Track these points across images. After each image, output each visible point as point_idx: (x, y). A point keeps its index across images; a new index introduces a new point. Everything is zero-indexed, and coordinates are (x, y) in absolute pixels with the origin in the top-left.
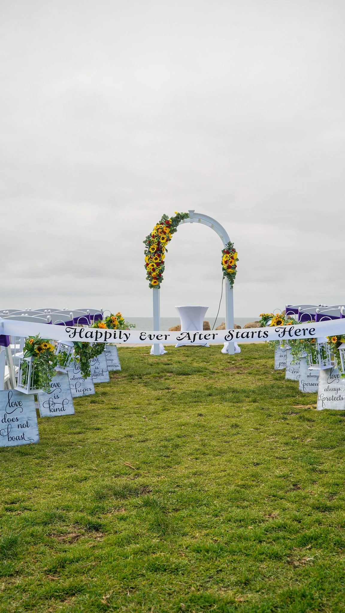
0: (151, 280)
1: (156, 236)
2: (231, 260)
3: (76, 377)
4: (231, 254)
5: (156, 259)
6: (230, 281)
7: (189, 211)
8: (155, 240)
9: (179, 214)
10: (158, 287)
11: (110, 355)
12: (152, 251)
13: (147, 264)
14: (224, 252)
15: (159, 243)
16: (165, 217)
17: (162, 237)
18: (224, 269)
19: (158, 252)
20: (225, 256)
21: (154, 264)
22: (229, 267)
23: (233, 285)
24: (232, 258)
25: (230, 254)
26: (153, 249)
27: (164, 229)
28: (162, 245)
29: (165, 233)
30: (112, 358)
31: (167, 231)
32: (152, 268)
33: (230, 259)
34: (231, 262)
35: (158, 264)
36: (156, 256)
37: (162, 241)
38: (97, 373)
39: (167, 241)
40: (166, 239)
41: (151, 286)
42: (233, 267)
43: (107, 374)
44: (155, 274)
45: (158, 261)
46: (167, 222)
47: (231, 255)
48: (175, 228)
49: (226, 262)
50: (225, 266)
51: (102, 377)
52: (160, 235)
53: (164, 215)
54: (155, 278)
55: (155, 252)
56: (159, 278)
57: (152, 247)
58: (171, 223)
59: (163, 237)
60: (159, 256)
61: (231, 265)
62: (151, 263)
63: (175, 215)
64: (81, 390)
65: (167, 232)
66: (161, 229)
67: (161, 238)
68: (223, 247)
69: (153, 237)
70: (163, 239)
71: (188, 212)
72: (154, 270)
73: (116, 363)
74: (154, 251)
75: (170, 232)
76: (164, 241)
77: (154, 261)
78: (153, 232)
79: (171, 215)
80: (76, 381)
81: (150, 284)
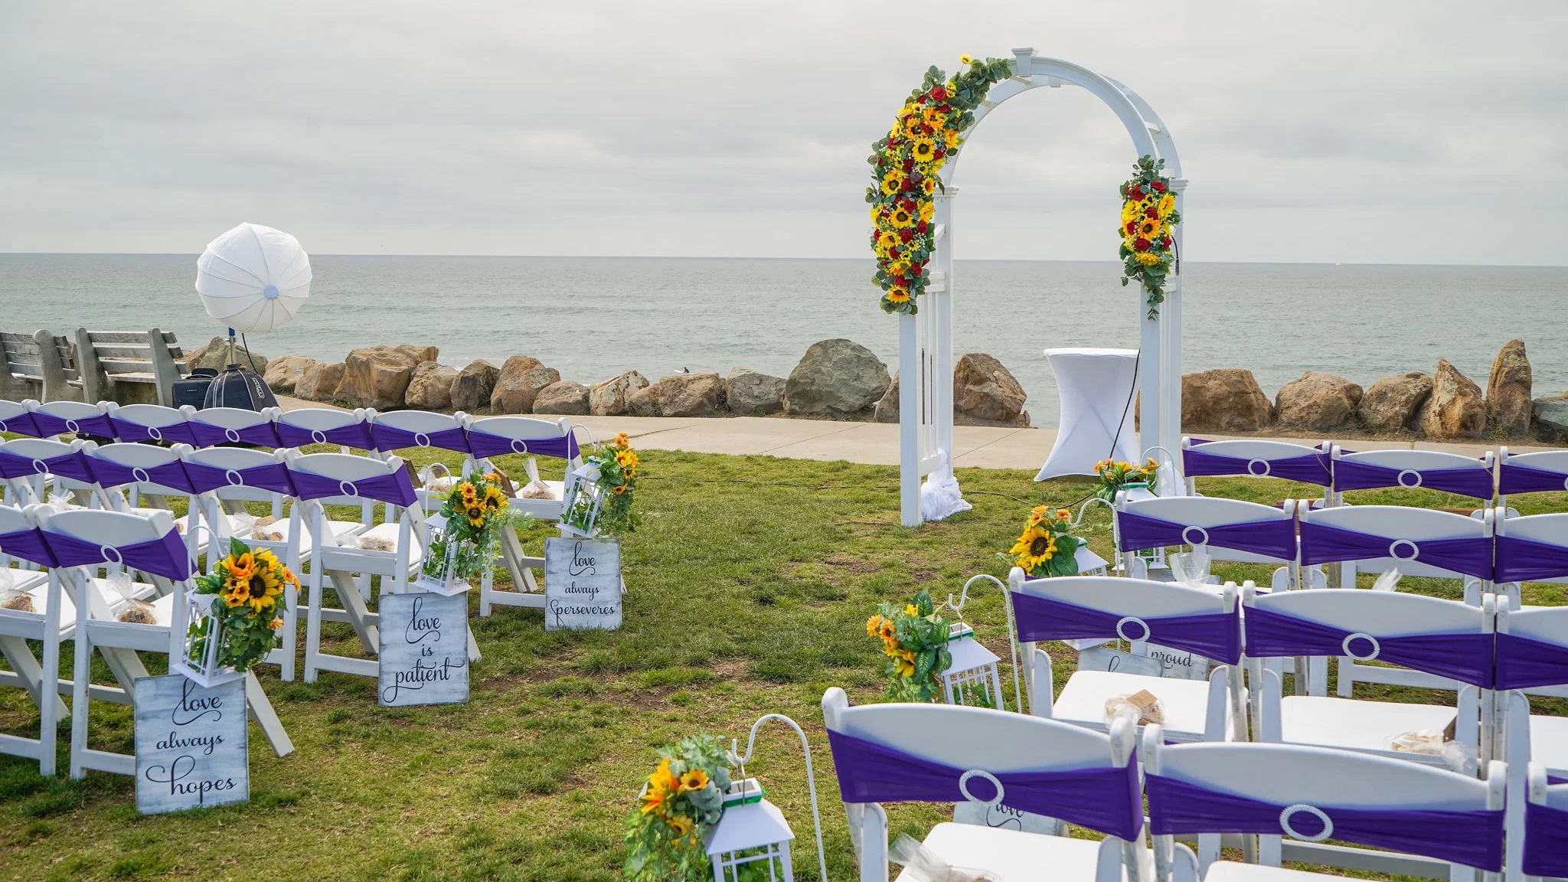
0: (885, 287)
1: (899, 143)
2: (1147, 220)
3: (179, 738)
4: (1150, 200)
5: (901, 217)
6: (1149, 291)
7: (1015, 52)
8: (898, 154)
9: (977, 64)
10: (910, 309)
11: (590, 571)
12: (889, 192)
13: (877, 234)
14: (1125, 190)
15: (909, 165)
16: (934, 73)
17: (917, 144)
18: (1124, 252)
19: (909, 195)
20: (1129, 205)
21: (895, 235)
22: (1142, 245)
23: (1161, 307)
24: (1152, 213)
25: (1145, 201)
26: (893, 184)
27: (927, 116)
28: (922, 169)
29: (930, 131)
30: (594, 583)
31: (941, 119)
32: (889, 245)
33: (1143, 218)
34: (1149, 228)
35: (907, 236)
36: (900, 209)
37: (919, 158)
38: (426, 671)
39: (938, 155)
40: (933, 149)
41: (889, 306)
42: (1155, 243)
43: (460, 675)
44: (897, 265)
45: (909, 224)
46: (939, 93)
47: (1150, 205)
48: (968, 111)
49: (1131, 227)
50: (1129, 241)
51: (440, 685)
52: (911, 136)
53: (933, 69)
54: (900, 280)
55: (899, 196)
56: (912, 279)
57: (889, 178)
58: (951, 95)
59: (922, 145)
60: (911, 207)
61: (1147, 237)
62: (885, 230)
63: (965, 70)
64: (192, 788)
65: (937, 126)
66: (918, 116)
67: (915, 150)
68: (1128, 174)
69: (891, 143)
70: (923, 149)
71: (1011, 56)
72: (895, 254)
73: (607, 602)
74: (896, 192)
75: (946, 127)
76: (929, 157)
77: (896, 224)
78: (893, 128)
79: (953, 68)
80: (178, 752)
81: (884, 299)
